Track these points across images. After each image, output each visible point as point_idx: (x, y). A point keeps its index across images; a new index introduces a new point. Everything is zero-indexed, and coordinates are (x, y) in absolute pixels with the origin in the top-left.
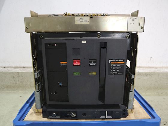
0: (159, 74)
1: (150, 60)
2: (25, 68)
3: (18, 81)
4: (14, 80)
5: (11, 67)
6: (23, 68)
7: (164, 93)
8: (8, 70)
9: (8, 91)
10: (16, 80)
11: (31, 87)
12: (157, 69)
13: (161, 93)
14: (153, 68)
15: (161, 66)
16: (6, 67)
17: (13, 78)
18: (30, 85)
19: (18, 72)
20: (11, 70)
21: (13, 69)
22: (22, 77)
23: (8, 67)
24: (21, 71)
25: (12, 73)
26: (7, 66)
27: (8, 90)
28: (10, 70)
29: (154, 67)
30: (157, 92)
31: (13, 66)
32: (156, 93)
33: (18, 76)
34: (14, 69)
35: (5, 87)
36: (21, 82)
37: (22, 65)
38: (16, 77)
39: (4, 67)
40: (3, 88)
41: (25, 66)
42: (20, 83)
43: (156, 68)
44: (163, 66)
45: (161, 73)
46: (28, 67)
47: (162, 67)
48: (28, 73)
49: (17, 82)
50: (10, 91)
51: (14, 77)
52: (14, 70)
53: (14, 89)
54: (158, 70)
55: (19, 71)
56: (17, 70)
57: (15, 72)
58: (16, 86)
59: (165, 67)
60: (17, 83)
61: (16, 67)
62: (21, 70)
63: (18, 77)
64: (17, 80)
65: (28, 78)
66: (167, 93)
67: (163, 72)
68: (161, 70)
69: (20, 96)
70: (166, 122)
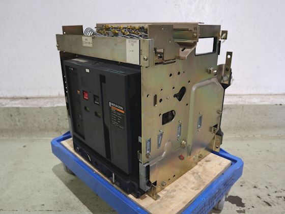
0: (243, 107)
2: (29, 99)
3: (19, 121)
4: (12, 120)
5: (5, 98)
6: (26, 100)
7: (250, 136)
9: (4, 138)
10: (15, 120)
11: (40, 130)
12: (241, 99)
14: (236, 97)
15: (249, 93)
17: (10, 117)
18: (38, 127)
19: (18, 108)
20: (6, 104)
21: (8, 101)
22: (25, 114)
24: (22, 106)
25: (8, 108)
27: (3, 136)
28: (4, 104)
29: (235, 95)
30: (239, 135)
31: (9, 96)
32: (237, 136)
33: (18, 113)
34: (11, 101)
36: (24, 123)
37: (24, 94)
38: (15, 116)
41: (28, 95)
42: (22, 125)
43: (239, 96)
44: (252, 93)
45: (247, 105)
46: (33, 98)
47: (250, 95)
48: (34, 108)
49: (18, 123)
50: (7, 138)
52: (11, 103)
53: (13, 135)
54: (242, 101)
55: (20, 106)
56: (15, 104)
57: (13, 108)
58: (16, 129)
59: (254, 95)
60: (17, 125)
61: (14, 99)
62: (23, 104)
63: (18, 115)
64: (17, 119)
65: (35, 116)
66: (254, 136)
67: (249, 104)
68: (247, 100)
69: (24, 145)
70: (244, 183)
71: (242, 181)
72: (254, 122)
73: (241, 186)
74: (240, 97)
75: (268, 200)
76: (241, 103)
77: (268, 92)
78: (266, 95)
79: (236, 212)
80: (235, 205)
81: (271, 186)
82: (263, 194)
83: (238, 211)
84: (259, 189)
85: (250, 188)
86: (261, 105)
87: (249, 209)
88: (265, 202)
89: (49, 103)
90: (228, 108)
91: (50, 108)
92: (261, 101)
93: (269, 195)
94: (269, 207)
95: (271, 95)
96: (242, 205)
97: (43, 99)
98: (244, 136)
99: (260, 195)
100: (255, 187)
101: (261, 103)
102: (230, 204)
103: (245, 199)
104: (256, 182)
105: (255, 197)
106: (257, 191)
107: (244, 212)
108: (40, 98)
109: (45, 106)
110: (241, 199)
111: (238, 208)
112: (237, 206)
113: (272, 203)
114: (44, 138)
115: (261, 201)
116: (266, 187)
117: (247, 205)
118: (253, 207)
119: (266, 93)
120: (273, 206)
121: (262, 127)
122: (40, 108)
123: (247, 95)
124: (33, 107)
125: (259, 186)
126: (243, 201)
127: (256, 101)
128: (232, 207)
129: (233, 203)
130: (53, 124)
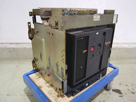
0: (120, 49)
2: (18, 44)
3: (14, 54)
4: (11, 54)
5: (7, 43)
6: (17, 44)
9: (7, 62)
11: (24, 59)
12: (118, 45)
13: (121, 63)
16: (3, 43)
18: (23, 57)
20: (8, 46)
22: (17, 51)
23: (5, 43)
24: (16, 47)
25: (9, 48)
27: (6, 61)
28: (7, 46)
29: (116, 43)
31: (9, 42)
32: (117, 62)
35: (4, 59)
36: (17, 55)
37: (16, 42)
38: (12, 52)
39: (2, 44)
40: (2, 60)
41: (18, 42)
42: (16, 56)
46: (20, 43)
47: (123, 43)
48: (21, 48)
49: (14, 55)
50: (8, 62)
51: (11, 52)
53: (11, 61)
54: (119, 46)
55: (14, 47)
56: (12, 46)
57: (11, 48)
58: (13, 58)
59: (125, 43)
60: (13, 56)
61: (11, 44)
63: (14, 51)
64: (13, 53)
65: (22, 52)
66: (124, 62)
67: (123, 47)
68: (121, 46)
69: (17, 65)
70: (121, 83)
71: (120, 82)
72: (125, 56)
73: (120, 85)
74: (118, 44)
75: (133, 91)
76: (119, 47)
77: (131, 42)
78: (130, 43)
80: (118, 93)
81: (134, 85)
82: (131, 88)
83: (119, 96)
84: (129, 86)
85: (124, 86)
86: (128, 48)
87: (124, 95)
88: (131, 92)
89: (29, 46)
91: (29, 48)
93: (133, 89)
94: (133, 94)
95: (132, 43)
96: (121, 93)
97: (25, 44)
99: (129, 89)
100: (127, 85)
101: (128, 47)
102: (116, 93)
103: (122, 91)
104: (127, 83)
105: (127, 90)
106: (127, 87)
107: (122, 96)
108: (24, 43)
109: (27, 47)
110: (120, 91)
114: (26, 62)
115: (129, 92)
116: (132, 85)
117: (124, 93)
118: (126, 94)
119: (130, 42)
120: (135, 94)
121: (129, 58)
122: (25, 48)
123: (121, 43)
125: (128, 85)
126: (121, 92)
127: (126, 46)
128: (116, 94)
129: (117, 92)
130: (30, 56)
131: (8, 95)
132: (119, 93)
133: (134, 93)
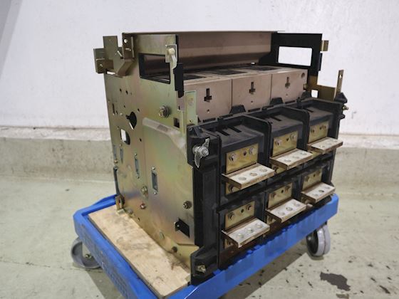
0: (366, 152)
1: (352, 118)
2: (77, 131)
3: (63, 157)
4: (54, 156)
5: (48, 128)
6: (72, 131)
7: (376, 194)
8: (42, 135)
9: (45, 178)
10: (58, 156)
11: (89, 170)
12: (364, 141)
13: (369, 195)
14: (357, 137)
15: (378, 132)
16: (37, 128)
18: (86, 166)
19: (61, 141)
20: (48, 135)
21: (51, 131)
22: (70, 149)
23: (42, 128)
24: (67, 139)
25: (50, 141)
26: (40, 125)
27: (43, 175)
28: (46, 134)
29: (359, 135)
30: (360, 191)
31: (53, 125)
32: (356, 193)
33: (61, 147)
34: (54, 131)
35: (37, 170)
36: (68, 160)
37: (71, 123)
38: (58, 150)
39: (34, 128)
40: (33, 172)
41: (76, 125)
42: (67, 163)
43: (364, 136)
44: (383, 132)
45: (372, 150)
46: (82, 129)
47: (381, 135)
48: (81, 141)
49: (61, 160)
50: (48, 178)
51: (53, 150)
52: (54, 134)
53: (55, 175)
54: (366, 143)
55: (64, 138)
56: (59, 135)
57: (55, 140)
58: (59, 168)
59: (387, 135)
60: (60, 163)
61: (58, 129)
62: (68, 136)
63: (61, 149)
64: (60, 155)
65: (82, 152)
66: (382, 194)
67: (375, 148)
68: (373, 143)
69: (67, 188)
70: (355, 258)
71: (352, 255)
72: (383, 174)
73: (350, 262)
74: (364, 138)
75: (387, 285)
76: (364, 146)
79: (336, 297)
80: (336, 287)
81: (394, 266)
82: (381, 276)
83: (338, 296)
84: (376, 268)
85: (362, 266)
86: (393, 151)
87: (356, 294)
88: (381, 286)
89: (101, 136)
90: (343, 152)
91: (100, 142)
92: (395, 145)
93: (389, 278)
94: (386, 295)
96: (347, 288)
97: (93, 131)
98: (367, 194)
99: (375, 277)
100: (371, 265)
101: (395, 148)
102: (329, 284)
103: (352, 280)
104: (373, 259)
105: (367, 279)
106: (372, 272)
107: (347, 297)
108: (91, 128)
109: (95, 140)
110: (346, 280)
111: (340, 292)
112: (339, 288)
113: (391, 289)
114: (93, 181)
115: (375, 285)
116: (388, 267)
117: (353, 289)
118: (362, 292)
120: (392, 293)
121: (396, 183)
122: (89, 141)
123: (375, 135)
124: (79, 139)
125: (376, 264)
126: (348, 283)
127: (388, 144)
128: (330, 289)
129: (333, 284)
130: (104, 163)
131: (28, 263)
132: (340, 287)
133: (389, 291)
